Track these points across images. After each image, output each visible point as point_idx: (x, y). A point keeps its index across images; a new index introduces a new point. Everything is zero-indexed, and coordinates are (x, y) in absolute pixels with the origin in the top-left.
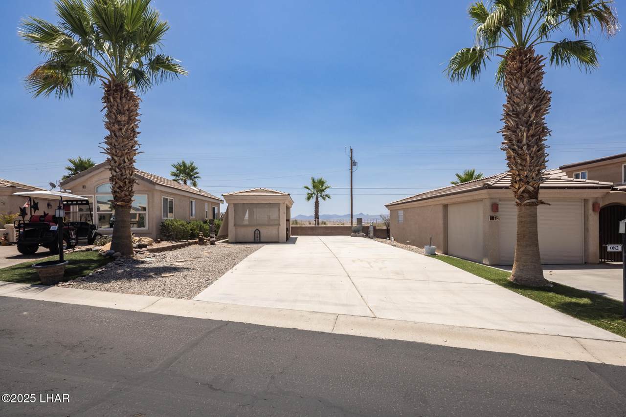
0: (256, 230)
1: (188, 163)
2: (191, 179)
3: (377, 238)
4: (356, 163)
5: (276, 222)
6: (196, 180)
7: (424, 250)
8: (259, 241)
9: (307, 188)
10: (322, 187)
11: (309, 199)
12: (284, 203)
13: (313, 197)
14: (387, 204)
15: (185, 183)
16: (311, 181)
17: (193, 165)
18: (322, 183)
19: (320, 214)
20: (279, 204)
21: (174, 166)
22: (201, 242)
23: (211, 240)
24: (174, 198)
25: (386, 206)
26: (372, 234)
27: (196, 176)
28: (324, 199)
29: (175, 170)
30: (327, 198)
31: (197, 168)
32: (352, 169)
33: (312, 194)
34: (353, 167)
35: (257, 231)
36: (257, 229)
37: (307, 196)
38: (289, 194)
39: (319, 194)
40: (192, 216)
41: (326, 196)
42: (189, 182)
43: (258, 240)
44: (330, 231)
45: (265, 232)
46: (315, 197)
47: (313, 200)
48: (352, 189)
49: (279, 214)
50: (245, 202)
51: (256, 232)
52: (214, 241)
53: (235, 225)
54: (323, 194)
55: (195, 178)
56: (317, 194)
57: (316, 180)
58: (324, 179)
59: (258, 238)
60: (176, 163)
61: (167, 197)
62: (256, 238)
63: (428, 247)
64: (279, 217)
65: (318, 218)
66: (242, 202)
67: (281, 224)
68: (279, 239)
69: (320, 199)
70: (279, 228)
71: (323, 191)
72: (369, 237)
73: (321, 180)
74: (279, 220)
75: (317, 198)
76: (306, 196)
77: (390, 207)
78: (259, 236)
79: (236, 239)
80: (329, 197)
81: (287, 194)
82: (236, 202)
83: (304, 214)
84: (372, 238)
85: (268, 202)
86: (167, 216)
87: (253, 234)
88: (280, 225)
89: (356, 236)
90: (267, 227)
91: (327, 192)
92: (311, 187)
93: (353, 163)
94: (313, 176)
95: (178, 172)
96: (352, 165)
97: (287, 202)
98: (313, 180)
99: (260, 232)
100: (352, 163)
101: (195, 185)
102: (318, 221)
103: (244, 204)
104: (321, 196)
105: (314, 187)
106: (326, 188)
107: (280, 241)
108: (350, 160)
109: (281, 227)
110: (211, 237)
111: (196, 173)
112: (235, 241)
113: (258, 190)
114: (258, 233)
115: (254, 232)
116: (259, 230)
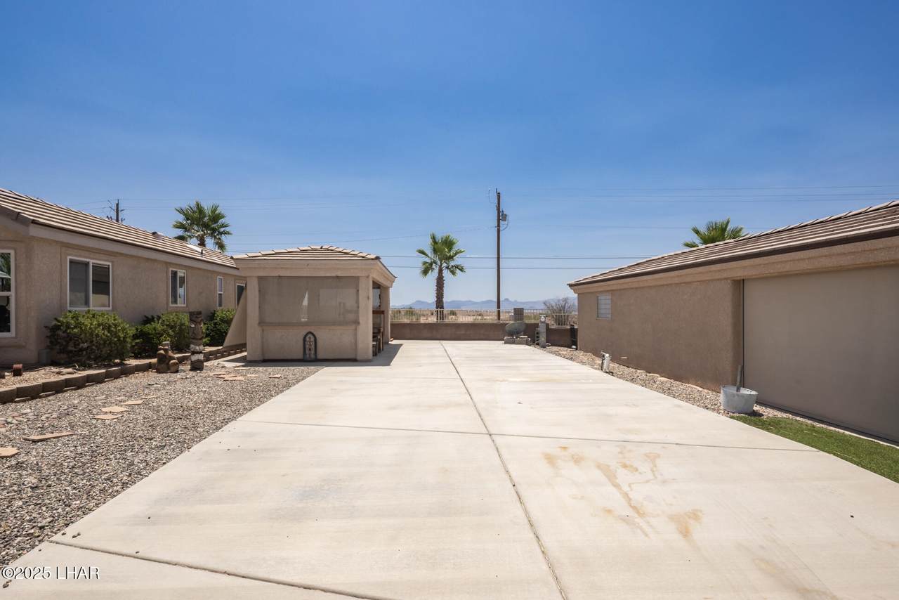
0: (307, 335)
1: (207, 206)
2: (212, 235)
3: (552, 345)
4: (506, 215)
5: (351, 317)
6: (223, 237)
7: (722, 398)
8: (313, 356)
9: (422, 252)
10: (450, 251)
11: (425, 272)
12: (368, 277)
13: (433, 269)
14: (572, 282)
15: (202, 244)
16: (430, 241)
17: (217, 212)
18: (449, 243)
19: (446, 299)
20: (358, 278)
21: (181, 211)
22: (164, 366)
23: (195, 358)
24: (112, 262)
25: (571, 286)
26: (543, 339)
27: (222, 230)
28: (453, 273)
29: (181, 218)
30: (458, 271)
31: (223, 217)
32: (499, 225)
33: (431, 264)
34: (501, 222)
35: (310, 335)
36: (310, 333)
37: (423, 267)
38: (378, 258)
39: (444, 265)
40: (175, 301)
41: (457, 267)
42: (210, 242)
43: (311, 356)
44: (463, 332)
45: (328, 339)
46: (437, 270)
47: (433, 275)
48: (498, 258)
49: (357, 302)
50: (283, 273)
51: (308, 339)
52: (202, 362)
53: (262, 323)
54: (452, 263)
55: (221, 233)
56: (441, 265)
57: (439, 239)
58: (453, 237)
59: (313, 352)
60: (185, 206)
61: (88, 260)
62: (307, 352)
63: (733, 390)
64: (358, 307)
65: (442, 307)
66: (276, 274)
67: (361, 321)
68: (356, 355)
69: (446, 273)
70: (356, 330)
71: (451, 258)
72: (538, 344)
73: (447, 238)
74: (357, 312)
75: (441, 271)
76: (421, 267)
77: (576, 287)
78: (313, 346)
79: (263, 354)
80: (462, 270)
81: (373, 257)
82: (262, 274)
83: (422, 300)
84: (544, 347)
85: (334, 275)
86: (87, 303)
87: (301, 342)
88: (359, 323)
89: (514, 343)
90: (333, 327)
91: (457, 261)
92: (429, 251)
93: (501, 217)
94: (434, 232)
95: (189, 222)
96: (499, 220)
97: (375, 276)
98: (434, 238)
99: (316, 339)
100: (499, 216)
101: (221, 246)
102: (442, 312)
103: (280, 277)
104: (447, 268)
105: (435, 251)
106: (455, 254)
107: (358, 358)
108: (497, 212)
109: (361, 328)
110: (194, 353)
111: (223, 226)
112: (261, 358)
113: (316, 250)
114: (312, 339)
115: (302, 337)
116: (315, 333)
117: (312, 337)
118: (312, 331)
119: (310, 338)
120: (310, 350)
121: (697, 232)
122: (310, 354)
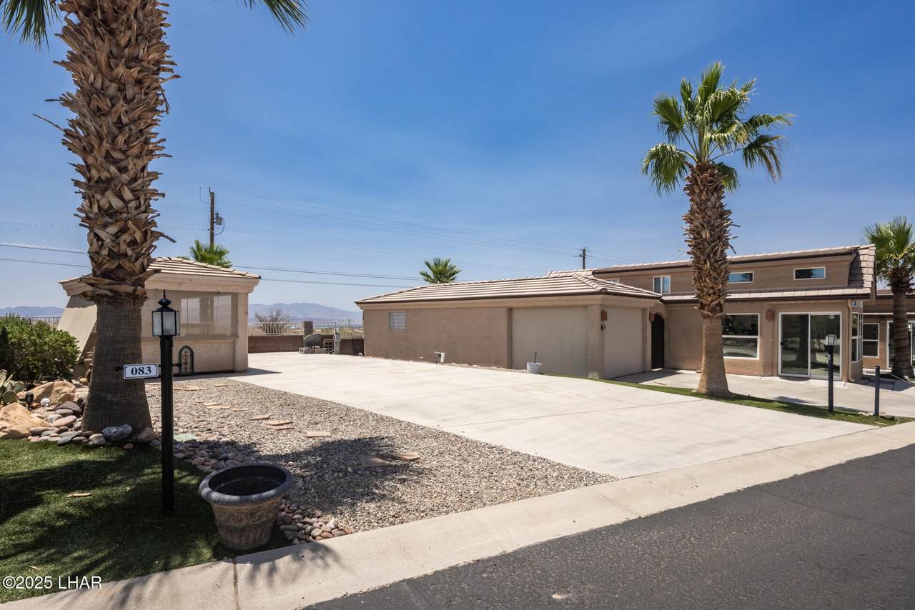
0: (184, 348)
5: (230, 331)
8: (189, 370)
14: (360, 300)
20: (236, 294)
25: (357, 303)
26: (337, 348)
32: (212, 229)
34: (216, 226)
36: (186, 347)
43: (187, 370)
45: (204, 352)
49: (236, 316)
51: (183, 353)
59: (189, 366)
62: (183, 366)
64: (237, 321)
67: (240, 335)
68: (235, 366)
70: (234, 343)
74: (235, 327)
77: (363, 305)
78: (189, 360)
81: (257, 276)
85: (213, 290)
87: (178, 356)
88: (238, 336)
89: (313, 353)
90: (209, 341)
93: (215, 219)
99: (192, 352)
100: (212, 218)
103: (157, 290)
107: (237, 368)
108: (210, 214)
109: (240, 342)
114: (189, 353)
115: (178, 351)
116: (190, 346)
117: (187, 350)
118: (188, 345)
119: (186, 352)
120: (186, 364)
121: (428, 265)
122: (186, 368)
